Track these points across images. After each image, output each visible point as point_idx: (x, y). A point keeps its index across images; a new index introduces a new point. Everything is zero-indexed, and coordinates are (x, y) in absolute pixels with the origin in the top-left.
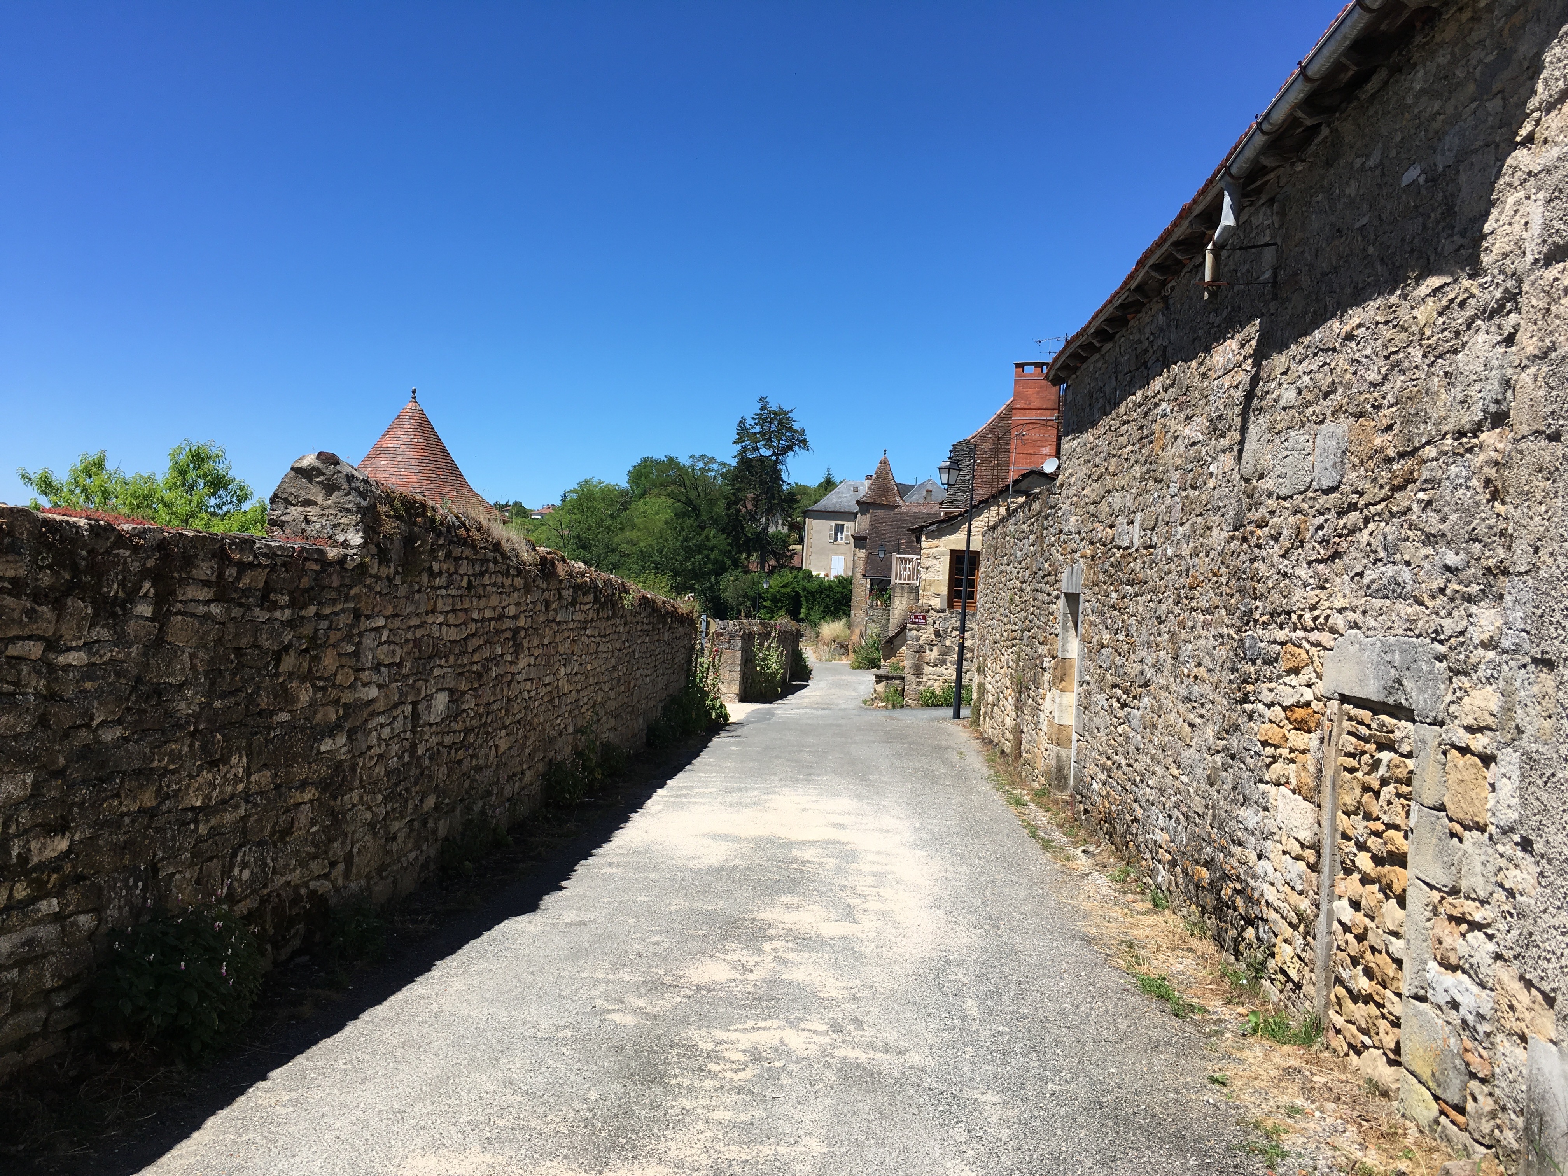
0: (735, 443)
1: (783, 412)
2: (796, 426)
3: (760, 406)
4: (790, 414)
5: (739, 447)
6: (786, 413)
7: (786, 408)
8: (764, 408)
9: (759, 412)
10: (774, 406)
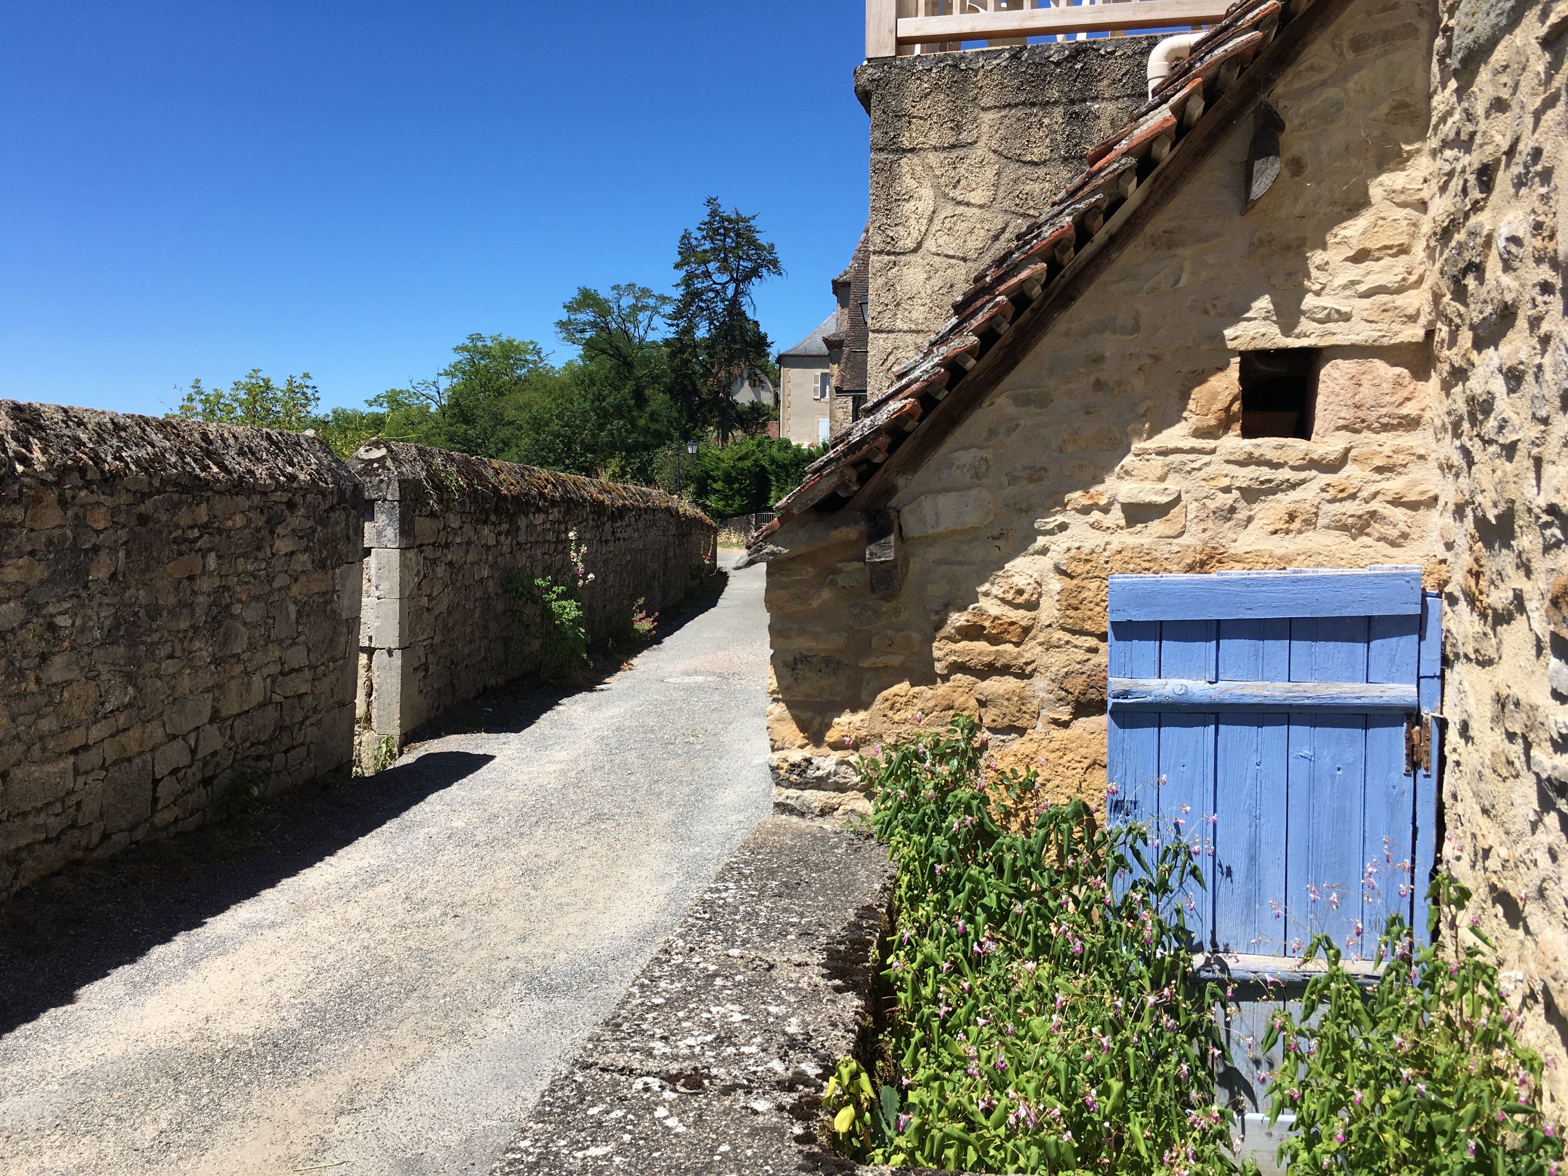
0: (677, 266)
1: (740, 219)
2: (763, 239)
3: (708, 210)
4: (752, 222)
5: (683, 273)
6: (745, 220)
7: (745, 214)
8: (714, 214)
9: (707, 219)
10: (727, 210)
